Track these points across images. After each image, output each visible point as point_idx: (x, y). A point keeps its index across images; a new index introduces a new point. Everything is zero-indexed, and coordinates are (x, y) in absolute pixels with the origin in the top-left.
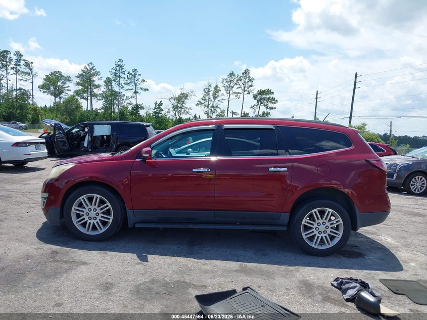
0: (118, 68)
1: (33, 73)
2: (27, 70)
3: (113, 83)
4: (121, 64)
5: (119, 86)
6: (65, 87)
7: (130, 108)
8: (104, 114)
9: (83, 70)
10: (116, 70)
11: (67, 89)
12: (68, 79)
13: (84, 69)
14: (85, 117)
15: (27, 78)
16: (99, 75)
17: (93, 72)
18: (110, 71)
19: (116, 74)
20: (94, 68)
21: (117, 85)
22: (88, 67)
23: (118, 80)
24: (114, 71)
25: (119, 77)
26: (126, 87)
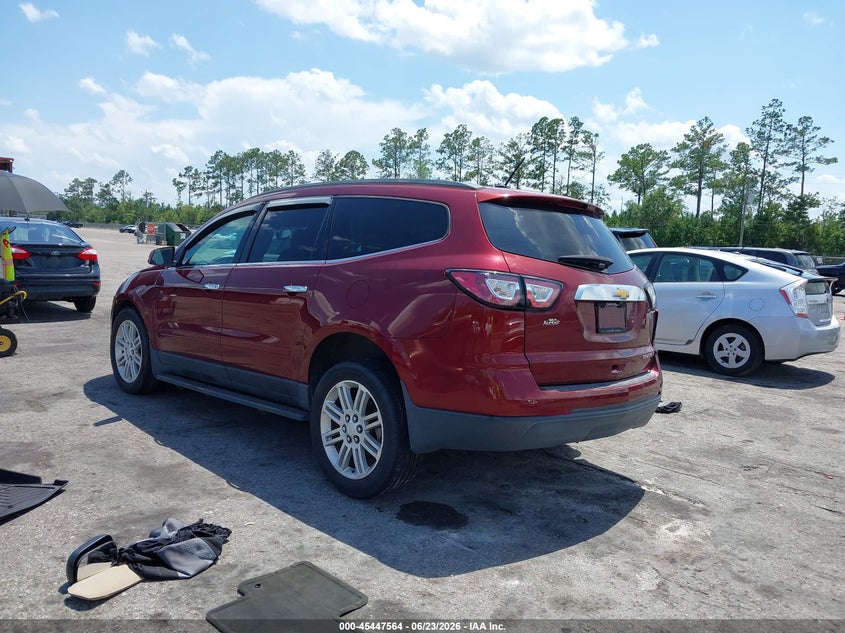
0: (768, 121)
1: (597, 154)
2: (588, 150)
3: (752, 154)
4: (777, 111)
5: (765, 160)
6: (660, 174)
7: (785, 204)
8: (724, 221)
9: (687, 136)
10: (764, 125)
11: (663, 177)
12: (662, 157)
13: (689, 132)
14: (681, 230)
15: (586, 164)
16: (722, 140)
17: (708, 136)
18: (747, 130)
19: (760, 134)
20: (712, 128)
21: (760, 158)
22: (698, 129)
23: (764, 148)
24: (757, 128)
25: (769, 139)
26: (781, 159)
